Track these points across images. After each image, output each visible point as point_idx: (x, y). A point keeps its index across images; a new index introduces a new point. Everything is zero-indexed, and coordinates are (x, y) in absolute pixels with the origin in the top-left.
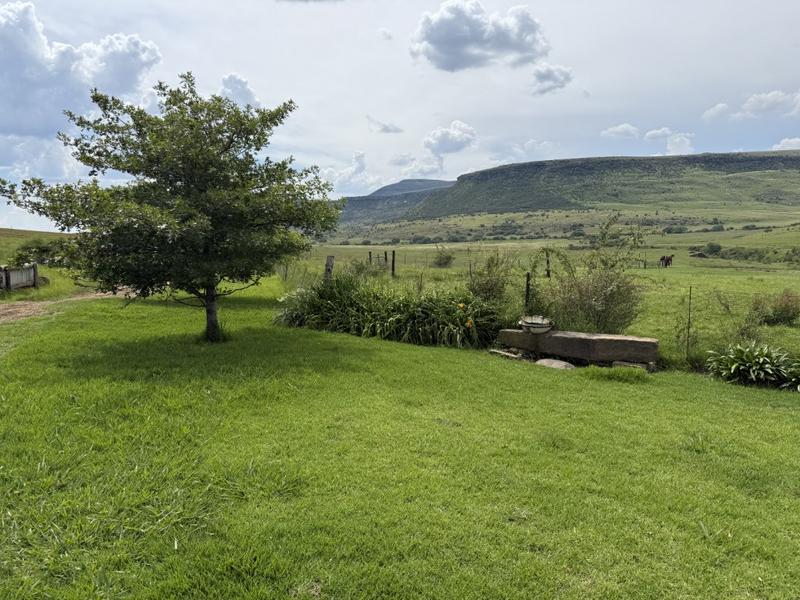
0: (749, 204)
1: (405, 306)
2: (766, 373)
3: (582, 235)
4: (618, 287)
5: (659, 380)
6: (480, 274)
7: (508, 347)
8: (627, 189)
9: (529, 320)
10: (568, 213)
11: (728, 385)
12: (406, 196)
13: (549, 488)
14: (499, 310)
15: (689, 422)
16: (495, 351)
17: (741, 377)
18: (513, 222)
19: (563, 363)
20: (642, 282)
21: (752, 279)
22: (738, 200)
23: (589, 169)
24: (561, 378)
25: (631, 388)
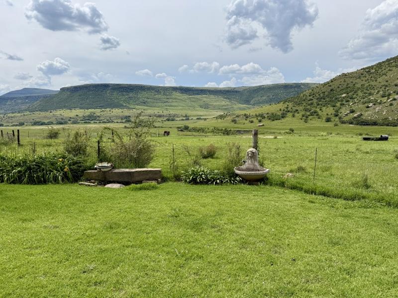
0: (198, 109)
1: (23, 162)
2: (203, 178)
3: (130, 121)
4: (143, 146)
5: (162, 187)
6: (72, 142)
7: (90, 180)
8: (149, 100)
9: (100, 165)
10: (122, 110)
11: (189, 185)
12: (27, 98)
13: (106, 250)
14: (84, 161)
15: (173, 204)
16: (83, 183)
17: (194, 182)
18: (94, 113)
19: (119, 185)
20: (154, 143)
21: (200, 140)
22: (194, 107)
23: (131, 89)
24: (117, 192)
25: (149, 193)
